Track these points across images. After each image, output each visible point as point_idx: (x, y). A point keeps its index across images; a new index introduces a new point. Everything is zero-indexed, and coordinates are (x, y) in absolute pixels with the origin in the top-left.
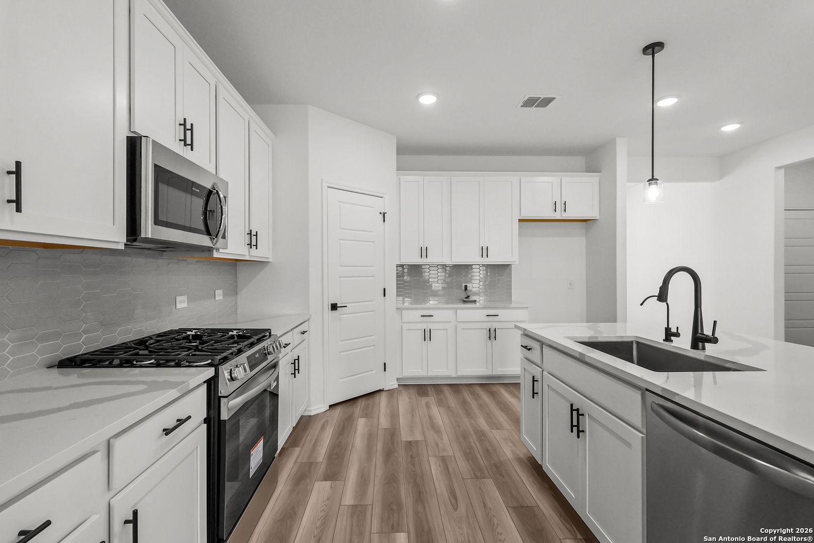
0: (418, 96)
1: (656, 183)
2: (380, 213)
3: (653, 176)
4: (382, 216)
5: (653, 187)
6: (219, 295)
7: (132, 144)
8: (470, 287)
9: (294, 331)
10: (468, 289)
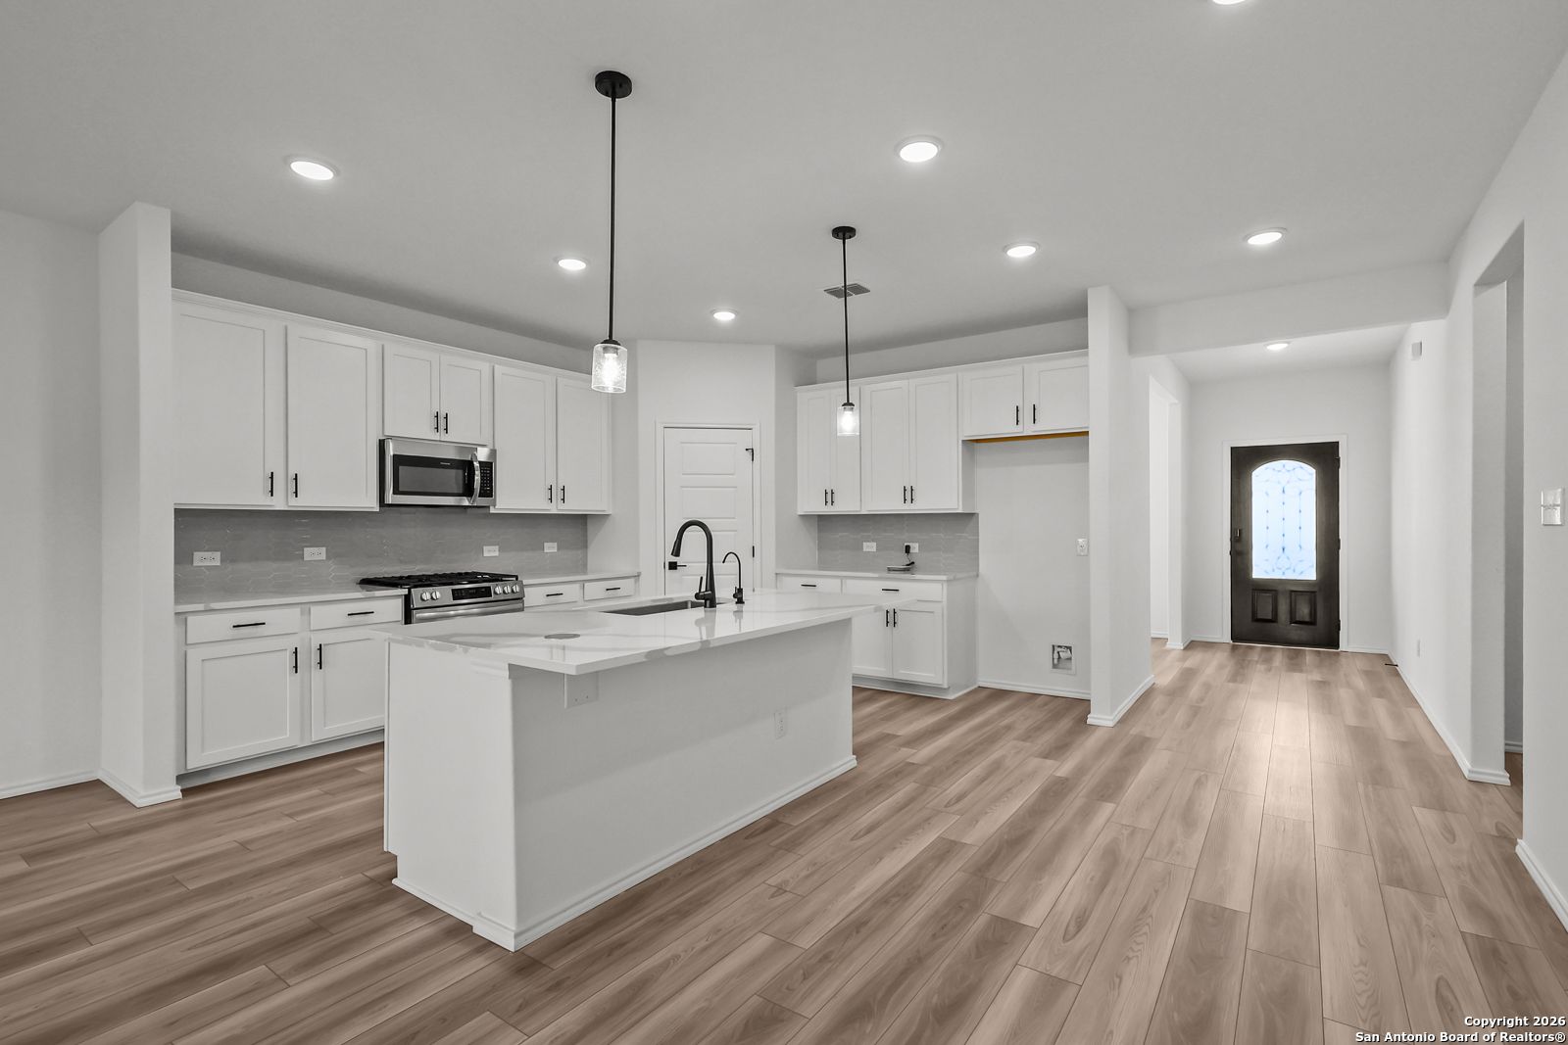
2: (747, 450)
4: (749, 454)
6: (550, 548)
7: (382, 445)
8: (915, 548)
9: (586, 584)
10: (911, 551)
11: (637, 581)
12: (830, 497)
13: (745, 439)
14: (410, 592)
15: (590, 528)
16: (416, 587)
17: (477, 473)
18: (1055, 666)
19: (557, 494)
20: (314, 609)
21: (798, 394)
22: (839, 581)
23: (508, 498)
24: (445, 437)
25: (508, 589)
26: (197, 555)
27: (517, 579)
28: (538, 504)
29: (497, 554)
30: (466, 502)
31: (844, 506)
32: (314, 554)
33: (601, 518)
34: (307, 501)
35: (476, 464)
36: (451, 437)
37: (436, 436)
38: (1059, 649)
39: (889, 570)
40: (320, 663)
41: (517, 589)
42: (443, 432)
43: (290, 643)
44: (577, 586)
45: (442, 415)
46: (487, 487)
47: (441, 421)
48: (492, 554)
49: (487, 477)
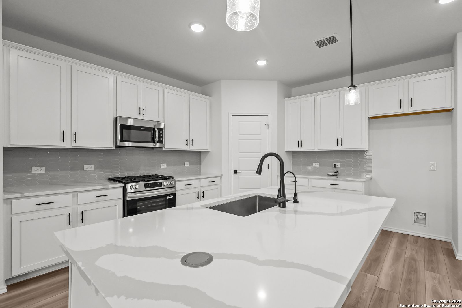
0: (256, 61)
1: (355, 88)
2: (266, 124)
3: (352, 84)
4: (266, 126)
5: (353, 91)
6: (187, 164)
7: (116, 120)
8: (338, 165)
9: (201, 180)
10: (337, 167)
11: (221, 178)
12: (300, 143)
13: (265, 120)
14: (125, 185)
15: (202, 156)
16: (128, 183)
17: (157, 133)
18: (415, 222)
19: (190, 143)
20: (79, 194)
21: (285, 102)
22: (308, 180)
23: (169, 144)
24: (143, 118)
25: (169, 183)
26: (34, 168)
27: (173, 178)
28: (182, 147)
29: (166, 167)
30: (152, 145)
31: (306, 148)
32: (89, 167)
33: (207, 152)
34: (80, 144)
35: (156, 130)
36: (146, 118)
37: (139, 117)
38: (418, 214)
39: (329, 175)
40: (82, 220)
41: (173, 183)
42: (142, 115)
43: (67, 211)
44: (198, 181)
45: (142, 108)
46: (161, 139)
47: (142, 111)
48: (164, 167)
49: (161, 135)
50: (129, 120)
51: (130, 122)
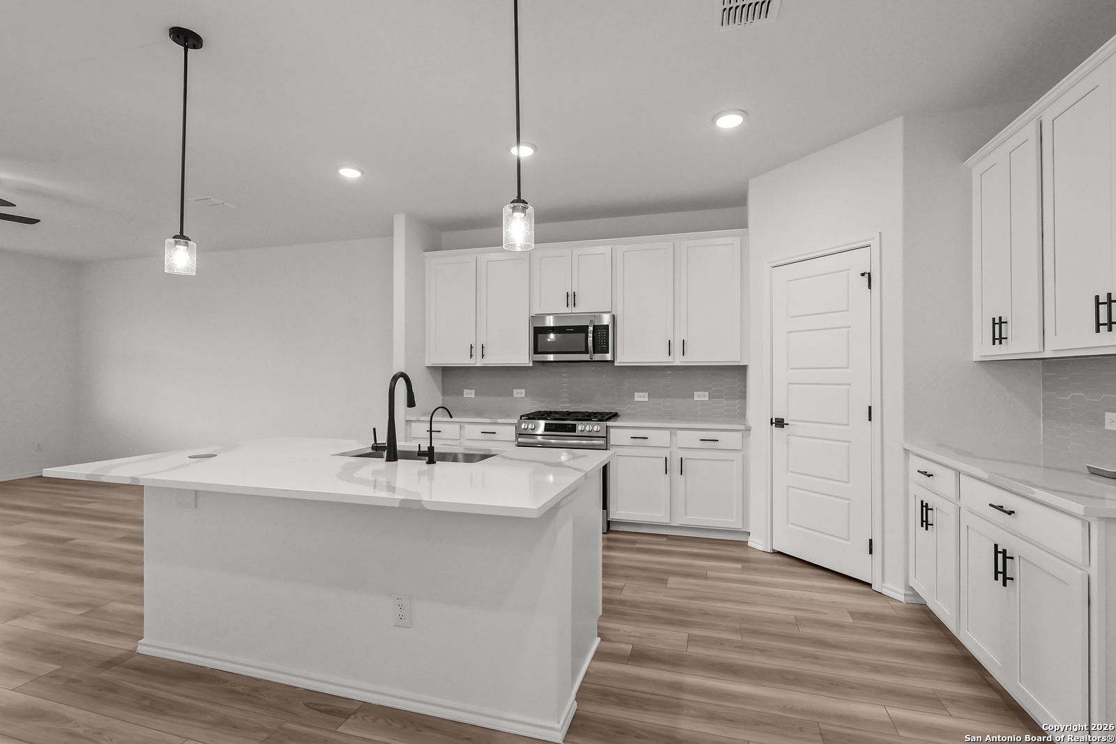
6: (701, 396)
9: (678, 432)
11: (746, 436)
13: (861, 261)
14: (518, 422)
17: (591, 335)
19: (677, 348)
23: (627, 352)
24: (575, 310)
25: (589, 428)
28: (658, 357)
29: (646, 399)
30: (586, 357)
35: (591, 328)
36: (577, 309)
37: (566, 310)
41: (597, 428)
44: (668, 433)
45: (571, 294)
46: (603, 345)
47: (572, 299)
48: (641, 399)
49: (603, 337)
50: (548, 317)
51: (550, 322)
